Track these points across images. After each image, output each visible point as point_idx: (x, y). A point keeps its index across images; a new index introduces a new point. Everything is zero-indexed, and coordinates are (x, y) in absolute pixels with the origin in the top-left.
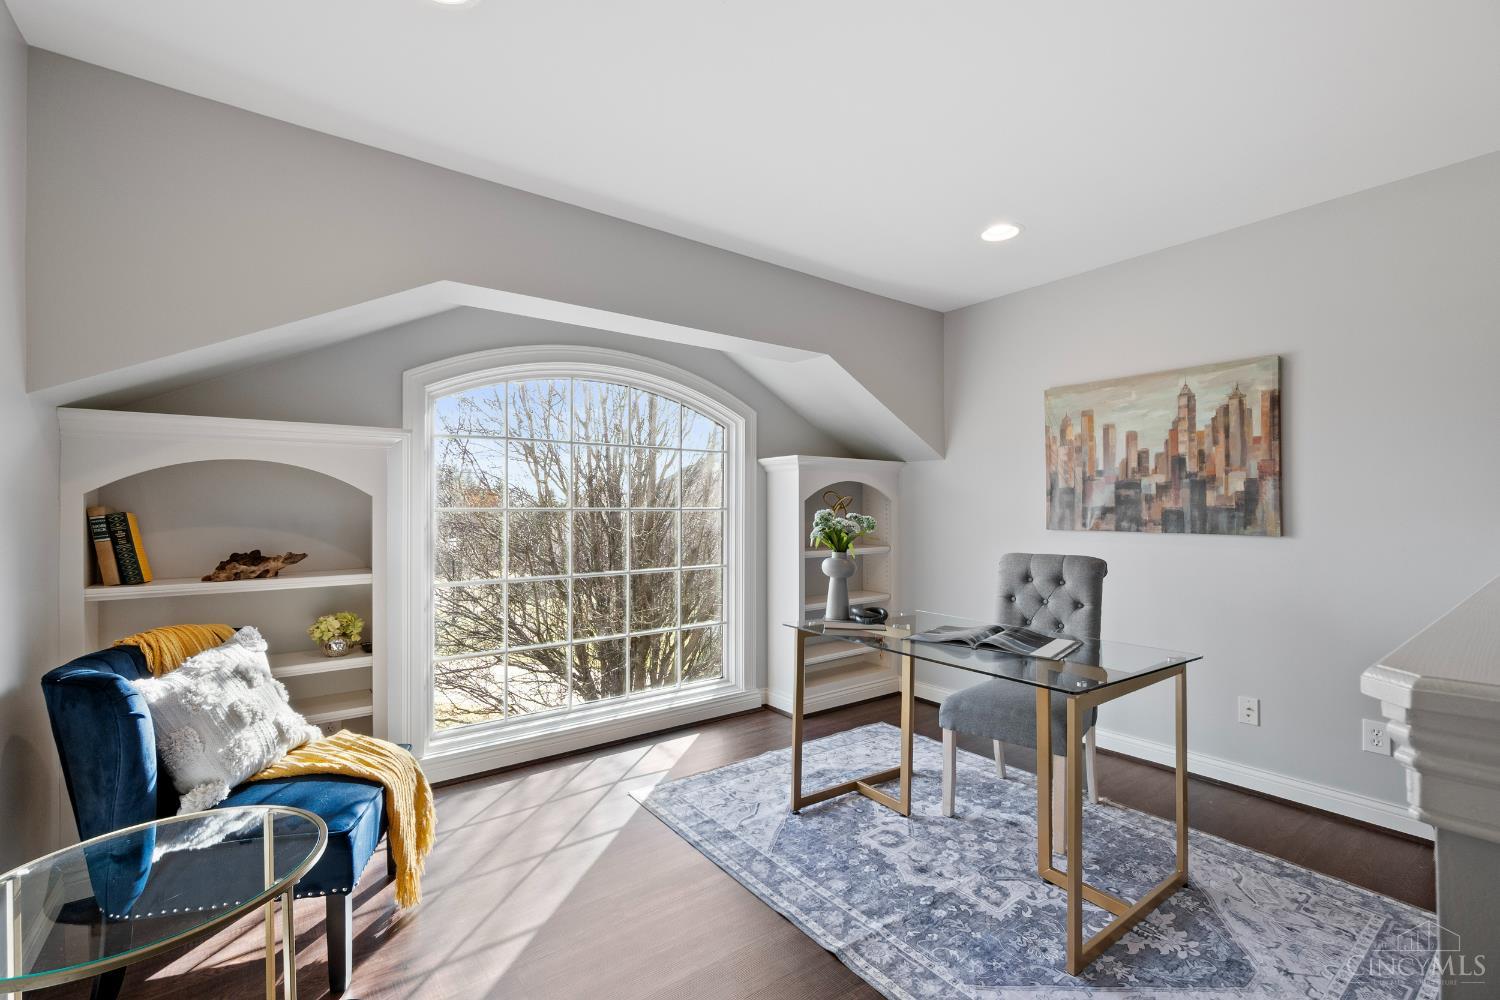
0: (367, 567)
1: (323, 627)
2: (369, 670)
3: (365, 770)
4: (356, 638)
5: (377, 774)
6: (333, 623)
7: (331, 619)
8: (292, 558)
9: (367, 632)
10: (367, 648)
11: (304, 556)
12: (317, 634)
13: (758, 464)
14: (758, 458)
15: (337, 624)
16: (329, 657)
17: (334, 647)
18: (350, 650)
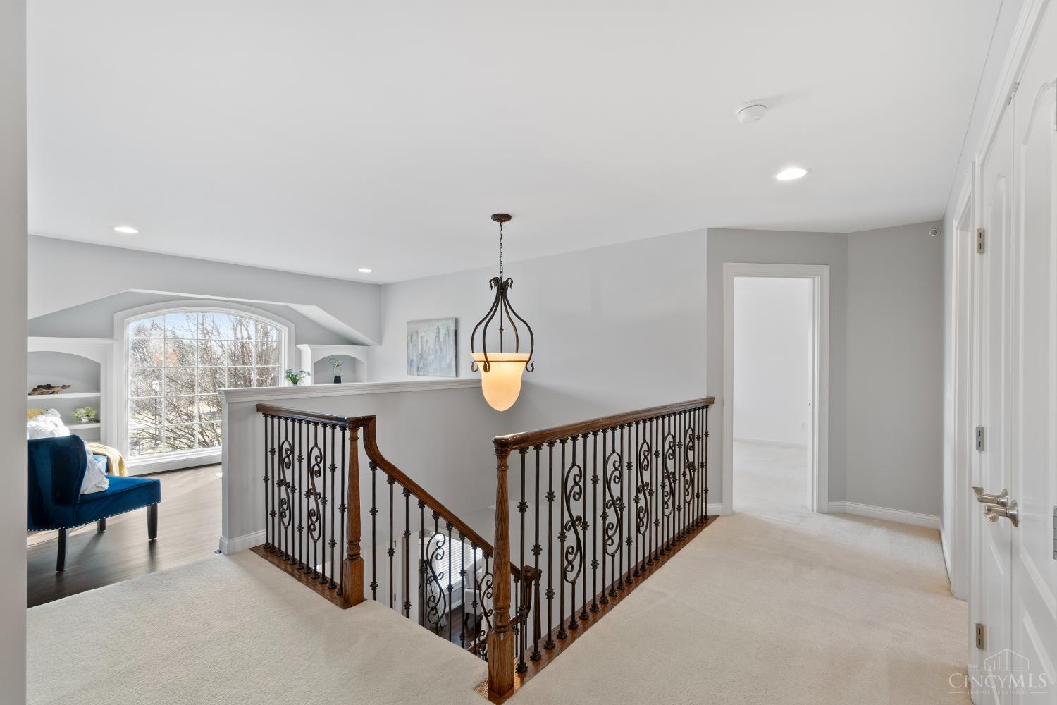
0: (98, 390)
1: (78, 412)
2: (99, 428)
3: (101, 452)
4: (92, 417)
5: (105, 453)
6: (83, 411)
7: (82, 410)
8: (64, 387)
9: (98, 415)
10: (98, 421)
11: (70, 386)
12: (76, 415)
13: (296, 347)
14: (296, 344)
15: (85, 412)
16: (81, 424)
17: (83, 420)
18: (91, 421)
